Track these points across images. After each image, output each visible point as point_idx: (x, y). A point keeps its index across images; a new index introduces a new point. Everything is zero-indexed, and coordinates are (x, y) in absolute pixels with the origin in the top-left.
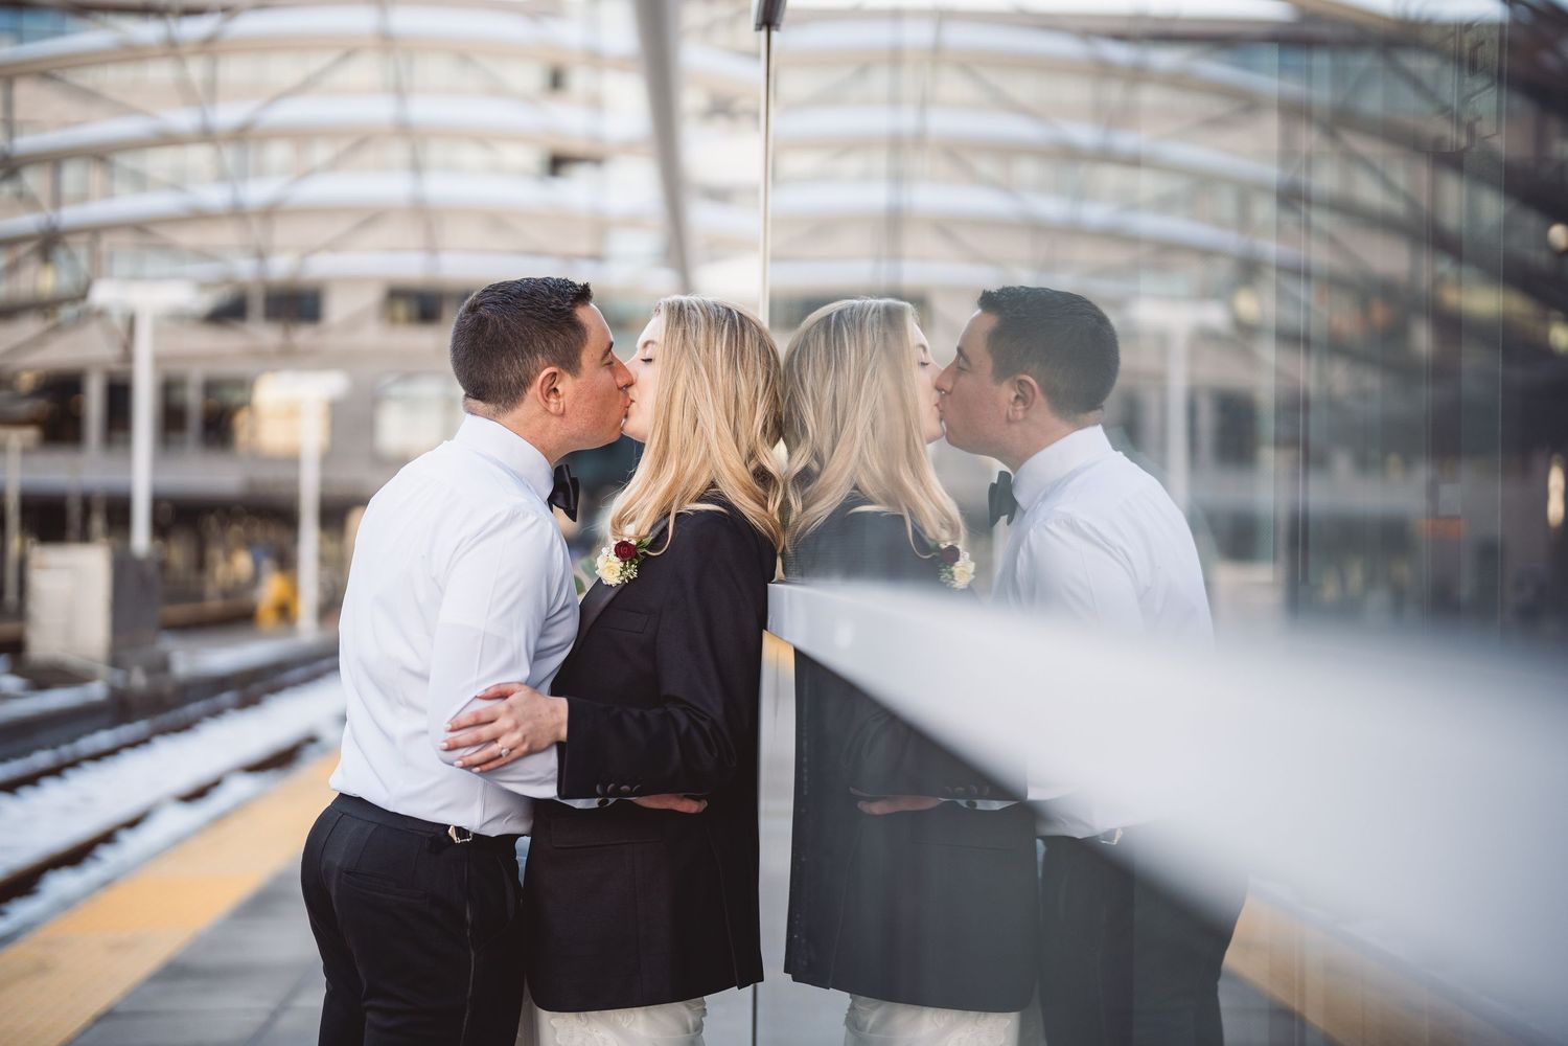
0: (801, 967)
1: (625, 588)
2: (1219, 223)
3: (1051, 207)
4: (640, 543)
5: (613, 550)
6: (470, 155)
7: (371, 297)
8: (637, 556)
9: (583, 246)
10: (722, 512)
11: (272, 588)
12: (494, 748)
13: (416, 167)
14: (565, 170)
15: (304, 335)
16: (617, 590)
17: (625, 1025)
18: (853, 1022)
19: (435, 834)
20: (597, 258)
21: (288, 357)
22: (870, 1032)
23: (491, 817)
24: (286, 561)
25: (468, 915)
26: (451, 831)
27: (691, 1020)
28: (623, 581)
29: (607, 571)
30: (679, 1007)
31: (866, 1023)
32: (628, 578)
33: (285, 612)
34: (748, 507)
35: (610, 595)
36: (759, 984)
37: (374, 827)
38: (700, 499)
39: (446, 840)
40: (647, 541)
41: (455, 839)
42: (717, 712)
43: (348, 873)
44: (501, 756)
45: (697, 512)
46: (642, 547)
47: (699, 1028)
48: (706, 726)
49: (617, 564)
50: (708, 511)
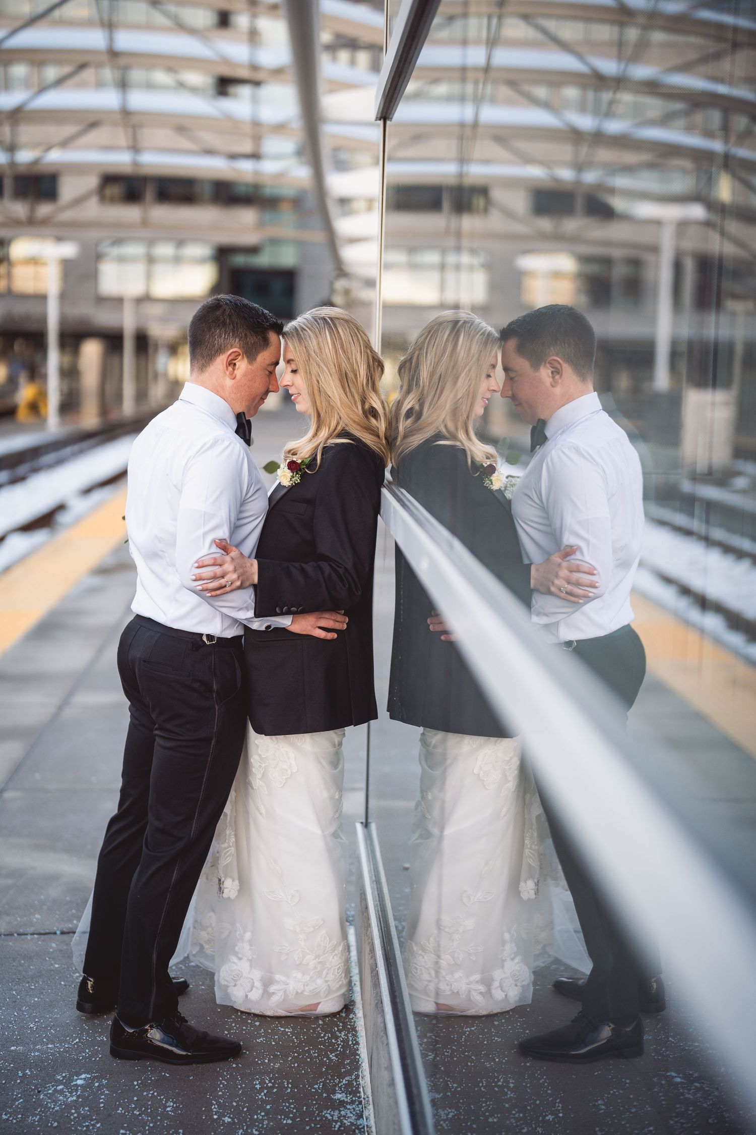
0: (396, 712)
1: (292, 488)
2: (708, 134)
3: (585, 122)
4: (303, 462)
5: (287, 465)
6: (161, 77)
7: (92, 182)
8: (300, 470)
9: (247, 147)
10: (352, 444)
11: (26, 393)
12: (222, 581)
13: (123, 85)
14: (232, 89)
15: (44, 209)
16: (289, 488)
17: (299, 745)
18: (424, 741)
19: (194, 639)
20: (255, 156)
21: (32, 224)
22: (433, 748)
23: (226, 626)
24: (35, 372)
25: (215, 686)
26: (205, 639)
27: (336, 741)
28: (292, 484)
29: (283, 477)
30: (331, 734)
31: (431, 742)
32: (295, 482)
33: (35, 407)
34: (367, 439)
35: (284, 491)
36: (372, 722)
37: (159, 634)
38: (339, 436)
39: (200, 643)
40: (307, 461)
41: (206, 642)
42: (350, 565)
43: (145, 661)
44: (225, 586)
45: (337, 444)
46: (303, 465)
47: (340, 744)
48: (341, 571)
49: (289, 473)
50: (343, 443)
